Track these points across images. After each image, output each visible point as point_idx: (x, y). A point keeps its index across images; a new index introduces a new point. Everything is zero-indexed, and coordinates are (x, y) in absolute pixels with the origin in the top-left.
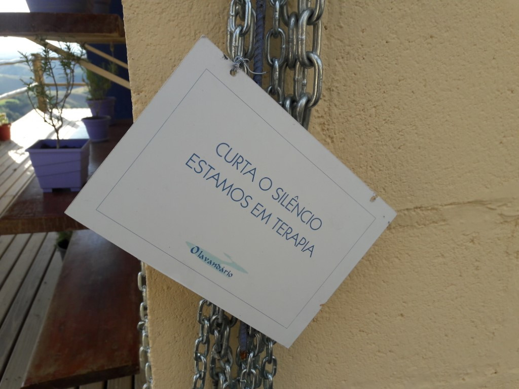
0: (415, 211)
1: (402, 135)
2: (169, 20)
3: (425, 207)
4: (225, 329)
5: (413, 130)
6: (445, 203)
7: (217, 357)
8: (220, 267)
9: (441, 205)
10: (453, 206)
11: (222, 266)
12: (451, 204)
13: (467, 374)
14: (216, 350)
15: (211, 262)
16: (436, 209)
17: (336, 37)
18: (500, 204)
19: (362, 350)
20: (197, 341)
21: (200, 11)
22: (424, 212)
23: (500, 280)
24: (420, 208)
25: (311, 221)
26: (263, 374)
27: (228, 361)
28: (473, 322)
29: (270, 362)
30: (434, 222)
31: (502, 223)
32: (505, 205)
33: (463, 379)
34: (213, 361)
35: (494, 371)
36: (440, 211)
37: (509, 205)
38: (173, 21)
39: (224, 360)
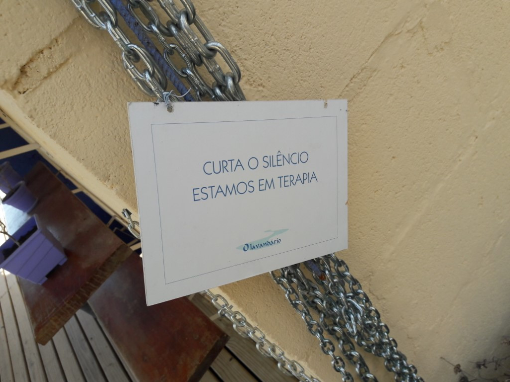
0: (352, 82)
1: (305, 38)
2: (83, 108)
3: (357, 74)
4: (297, 272)
5: (309, 27)
6: (367, 58)
7: (305, 293)
8: (269, 243)
9: (367, 62)
10: (374, 55)
11: (270, 241)
12: (372, 55)
13: (460, 155)
14: (301, 289)
15: (261, 245)
16: (365, 68)
17: (207, 9)
18: (402, 25)
19: (385, 203)
20: (286, 296)
21: (98, 81)
22: (358, 77)
23: (438, 77)
24: (354, 77)
25: (299, 158)
26: (341, 276)
27: (314, 289)
28: (440, 119)
29: (340, 265)
30: (369, 78)
31: (412, 37)
32: (406, 22)
33: (460, 160)
34: (305, 297)
35: (475, 138)
36: (368, 66)
37: (409, 19)
38: (85, 105)
39: (311, 291)
